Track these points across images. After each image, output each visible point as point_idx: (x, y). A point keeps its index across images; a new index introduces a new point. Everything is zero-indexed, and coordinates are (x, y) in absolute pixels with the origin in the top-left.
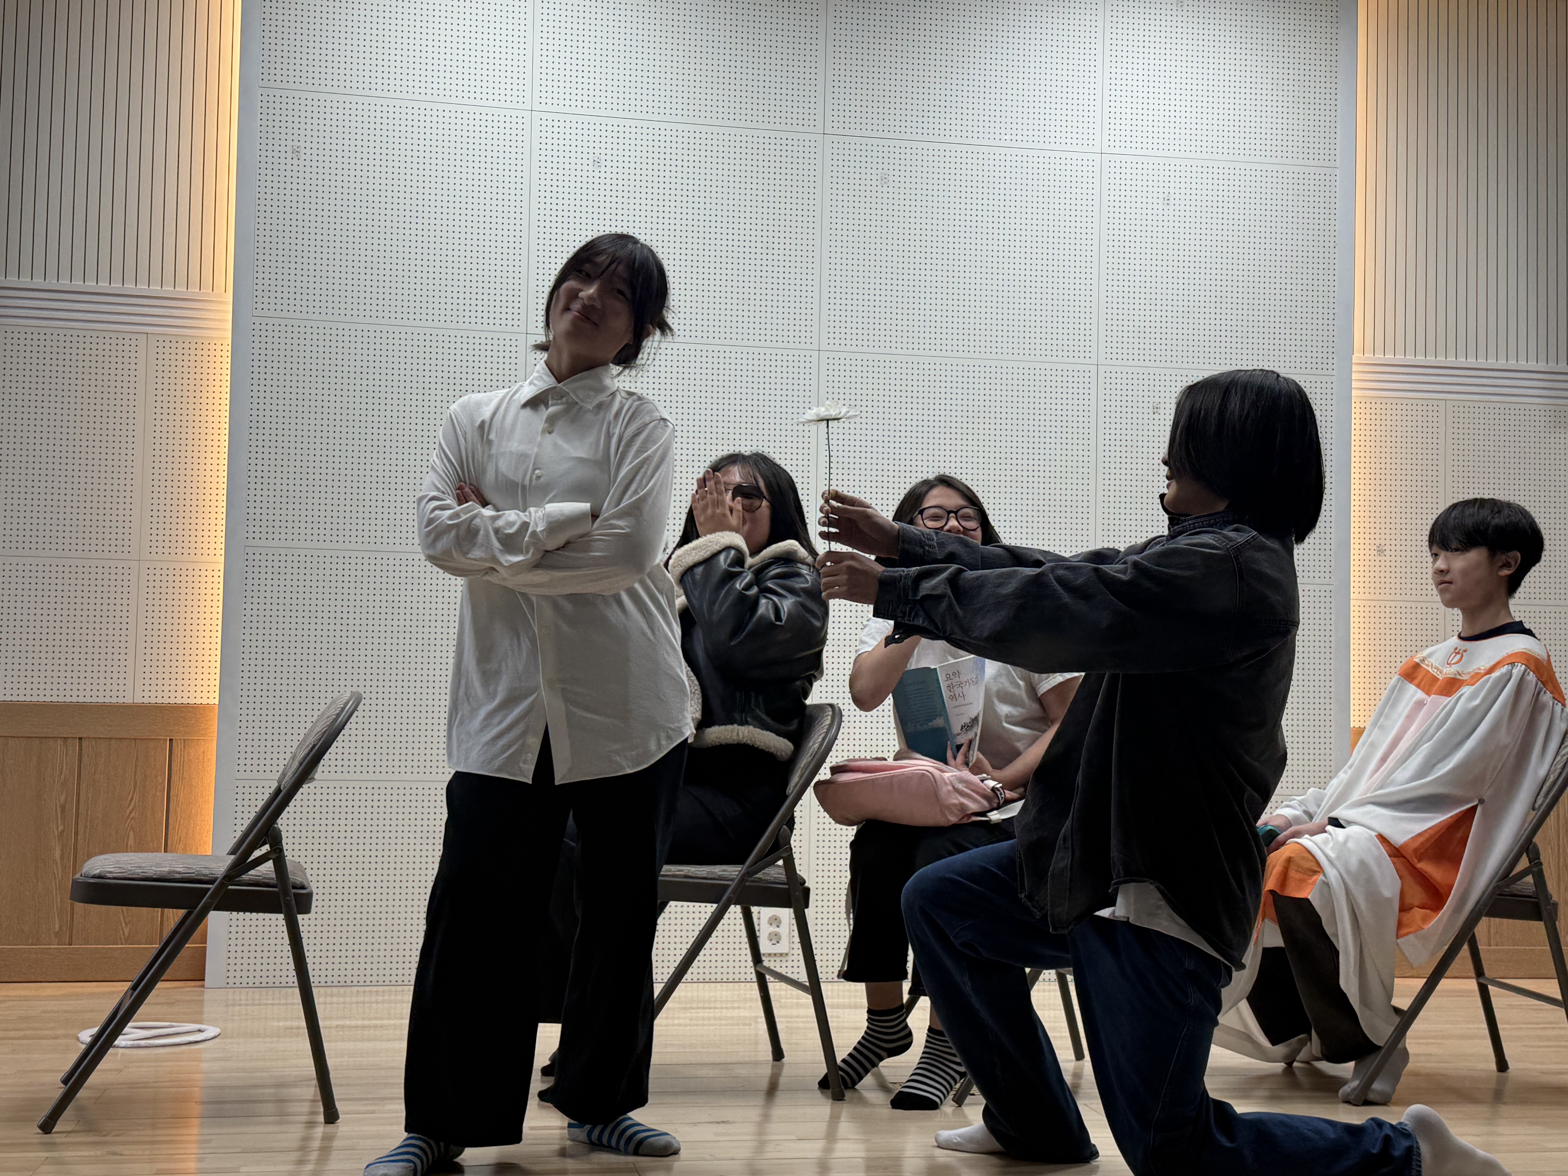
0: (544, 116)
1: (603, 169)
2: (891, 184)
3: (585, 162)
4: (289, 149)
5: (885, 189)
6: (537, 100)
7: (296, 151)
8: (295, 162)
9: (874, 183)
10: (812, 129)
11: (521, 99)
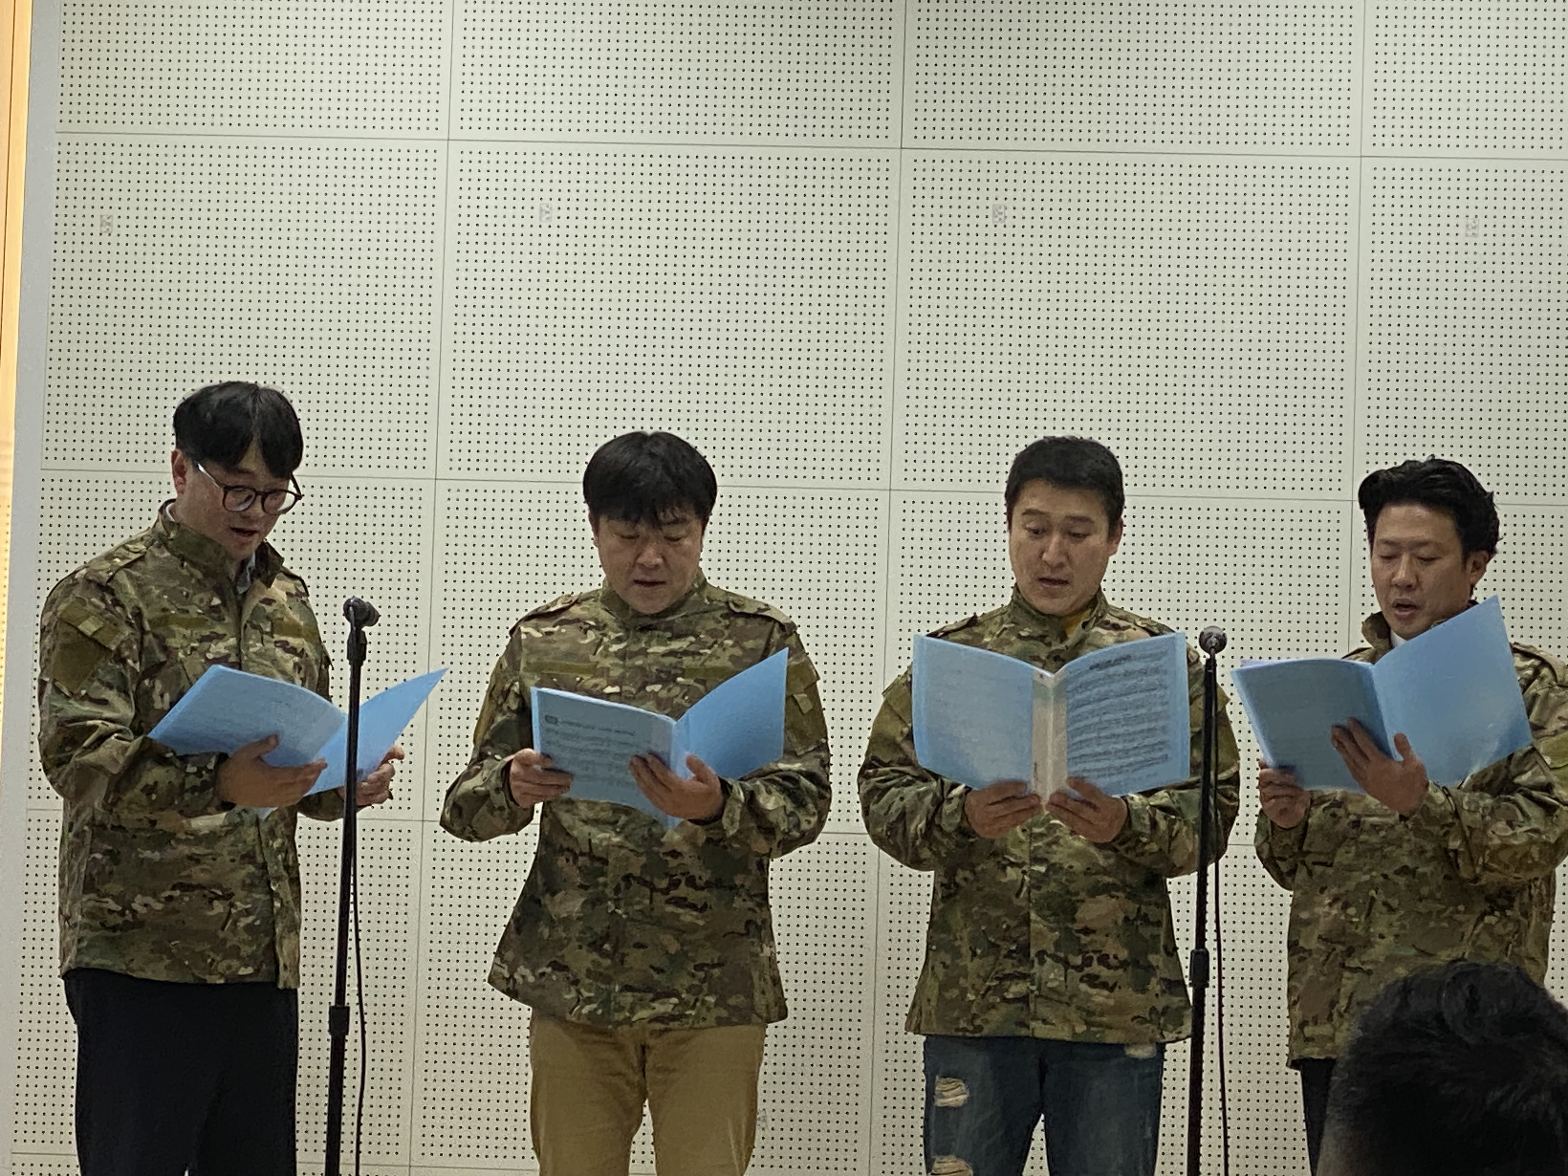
0: (466, 147)
1: (555, 222)
2: (1009, 222)
3: (527, 212)
4: (97, 221)
5: (1000, 229)
6: (456, 123)
7: (106, 222)
8: (105, 238)
9: (982, 221)
10: (881, 141)
11: (432, 124)
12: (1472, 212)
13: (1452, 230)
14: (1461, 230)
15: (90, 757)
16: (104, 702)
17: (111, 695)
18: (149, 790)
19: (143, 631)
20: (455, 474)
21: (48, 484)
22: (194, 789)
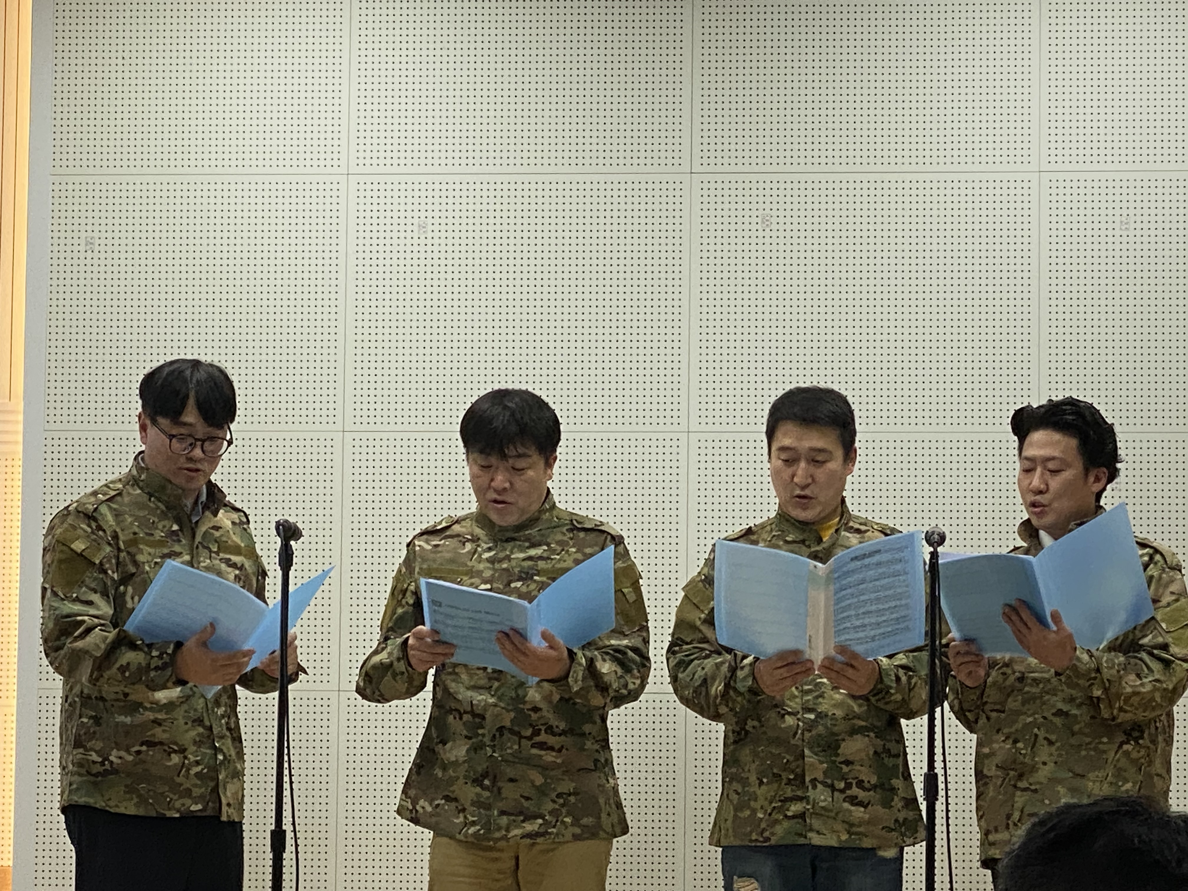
0: (362, 179)
1: (430, 235)
2: (774, 227)
3: (409, 228)
4: (83, 242)
5: (768, 233)
6: (353, 162)
7: (90, 243)
8: (89, 255)
9: (754, 227)
10: (676, 168)
11: (336, 163)
12: (1125, 212)
13: (1110, 226)
14: (1117, 226)
15: (79, 644)
16: (90, 603)
17: (95, 598)
18: (123, 669)
19: (119, 550)
20: (358, 427)
21: (49, 442)
22: (157, 668)
